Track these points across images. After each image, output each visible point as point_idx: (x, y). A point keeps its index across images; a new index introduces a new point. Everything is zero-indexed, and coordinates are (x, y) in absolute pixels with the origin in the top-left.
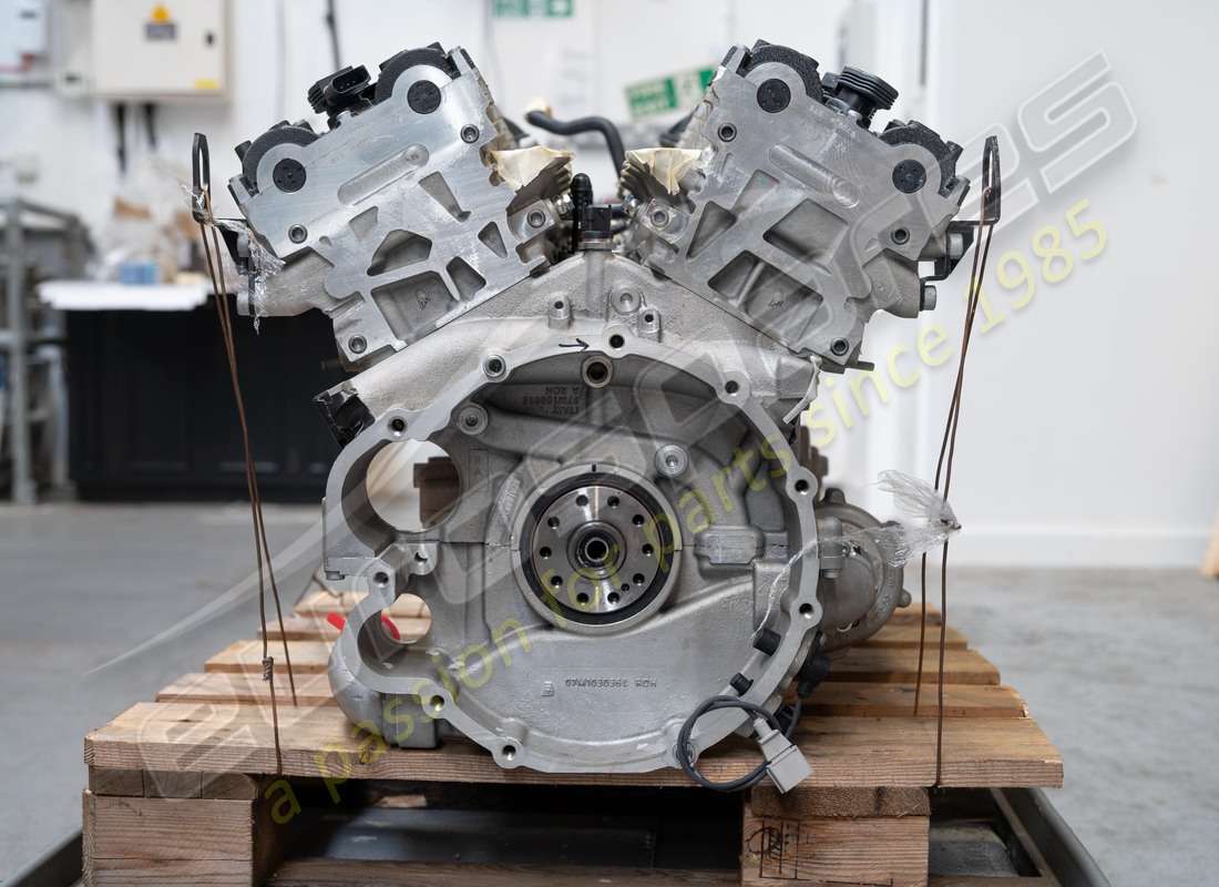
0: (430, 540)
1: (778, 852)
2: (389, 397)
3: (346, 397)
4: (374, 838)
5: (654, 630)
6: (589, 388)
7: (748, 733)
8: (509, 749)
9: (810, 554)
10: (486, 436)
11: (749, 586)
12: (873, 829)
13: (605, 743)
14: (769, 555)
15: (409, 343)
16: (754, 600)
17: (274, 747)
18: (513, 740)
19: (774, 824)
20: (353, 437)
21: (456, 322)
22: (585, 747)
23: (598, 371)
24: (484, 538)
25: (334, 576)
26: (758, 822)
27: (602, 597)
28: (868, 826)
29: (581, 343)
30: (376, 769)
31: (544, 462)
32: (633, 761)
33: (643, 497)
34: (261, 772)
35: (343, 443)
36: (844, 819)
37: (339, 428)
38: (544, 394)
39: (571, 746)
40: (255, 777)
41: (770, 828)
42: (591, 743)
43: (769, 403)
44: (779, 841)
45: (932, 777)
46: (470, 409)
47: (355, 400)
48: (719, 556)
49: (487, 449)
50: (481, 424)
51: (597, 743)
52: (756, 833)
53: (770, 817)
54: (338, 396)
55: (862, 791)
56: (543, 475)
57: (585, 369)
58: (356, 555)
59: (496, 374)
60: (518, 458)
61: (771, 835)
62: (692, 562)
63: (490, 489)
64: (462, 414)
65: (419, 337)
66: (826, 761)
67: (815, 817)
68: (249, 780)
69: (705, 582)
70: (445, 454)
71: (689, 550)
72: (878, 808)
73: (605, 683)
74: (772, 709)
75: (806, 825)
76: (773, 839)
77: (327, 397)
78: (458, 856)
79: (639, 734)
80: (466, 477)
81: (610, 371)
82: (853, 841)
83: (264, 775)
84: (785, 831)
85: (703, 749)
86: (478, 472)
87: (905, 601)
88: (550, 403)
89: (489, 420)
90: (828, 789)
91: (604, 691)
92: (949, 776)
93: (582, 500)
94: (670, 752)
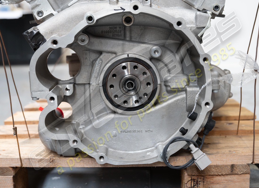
0: (70, 83)
1: (197, 187)
2: (52, 32)
3: (35, 32)
4: (59, 178)
5: (151, 112)
6: (125, 26)
7: (186, 148)
8: (101, 157)
9: (209, 84)
10: (88, 45)
11: (185, 95)
12: (230, 179)
13: (135, 152)
14: (191, 84)
15: (58, 12)
16: (186, 100)
17: (19, 158)
18: (103, 154)
19: (195, 178)
20: (39, 47)
21: (76, 4)
22: (128, 154)
23: (128, 20)
24: (90, 82)
25: (35, 99)
26: (189, 177)
27: (132, 102)
28: (228, 178)
29: (122, 9)
30: (55, 164)
31: (110, 54)
32: (146, 160)
33: (146, 66)
34: (15, 166)
35: (35, 50)
36: (220, 175)
37: (33, 44)
38: (109, 29)
39: (123, 154)
40: (13, 168)
41: (194, 179)
42: (130, 152)
43: (193, 29)
44: (197, 183)
45: (251, 160)
46: (82, 36)
47: (38, 33)
48: (173, 85)
49: (89, 50)
50: (86, 41)
51: (132, 152)
52: (189, 181)
53: (194, 176)
54: (32, 32)
55: (226, 166)
56: (110, 59)
57: (124, 19)
58: (42, 91)
59: (90, 22)
60: (100, 53)
61: (194, 181)
62: (164, 88)
63: (91, 64)
64: (79, 38)
65: (62, 10)
66: (213, 156)
67: (210, 175)
68: (11, 169)
69: (168, 95)
70: (74, 52)
71: (163, 84)
72: (232, 171)
73: (134, 131)
74: (195, 140)
75: (206, 178)
76: (195, 183)
77: (28, 33)
78: (86, 184)
79: (147, 148)
80: (82, 60)
81: (133, 20)
82: (223, 183)
83: (16, 167)
84: (199, 180)
85: (171, 155)
86: (86, 58)
87: (231, 96)
88: (111, 32)
89: (89, 39)
90: (214, 166)
91: (134, 134)
92: (257, 160)
93: (124, 68)
94: (159, 156)
